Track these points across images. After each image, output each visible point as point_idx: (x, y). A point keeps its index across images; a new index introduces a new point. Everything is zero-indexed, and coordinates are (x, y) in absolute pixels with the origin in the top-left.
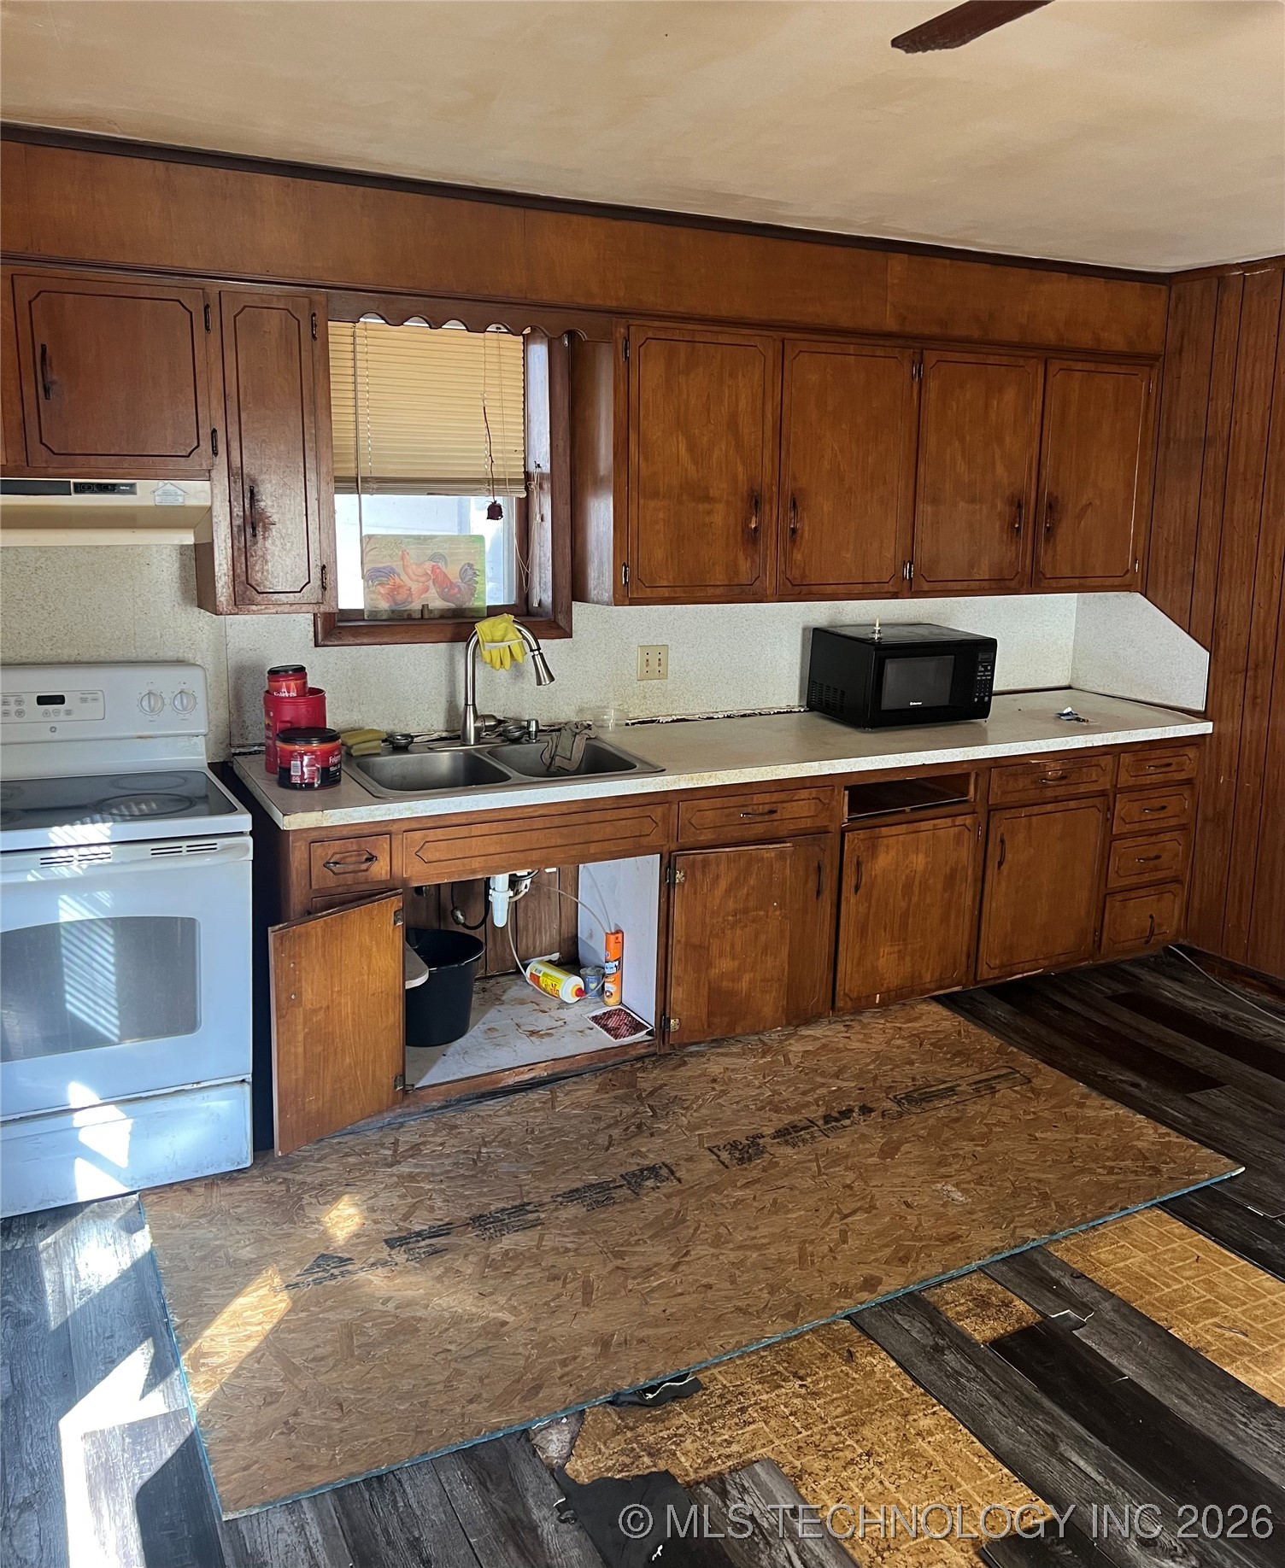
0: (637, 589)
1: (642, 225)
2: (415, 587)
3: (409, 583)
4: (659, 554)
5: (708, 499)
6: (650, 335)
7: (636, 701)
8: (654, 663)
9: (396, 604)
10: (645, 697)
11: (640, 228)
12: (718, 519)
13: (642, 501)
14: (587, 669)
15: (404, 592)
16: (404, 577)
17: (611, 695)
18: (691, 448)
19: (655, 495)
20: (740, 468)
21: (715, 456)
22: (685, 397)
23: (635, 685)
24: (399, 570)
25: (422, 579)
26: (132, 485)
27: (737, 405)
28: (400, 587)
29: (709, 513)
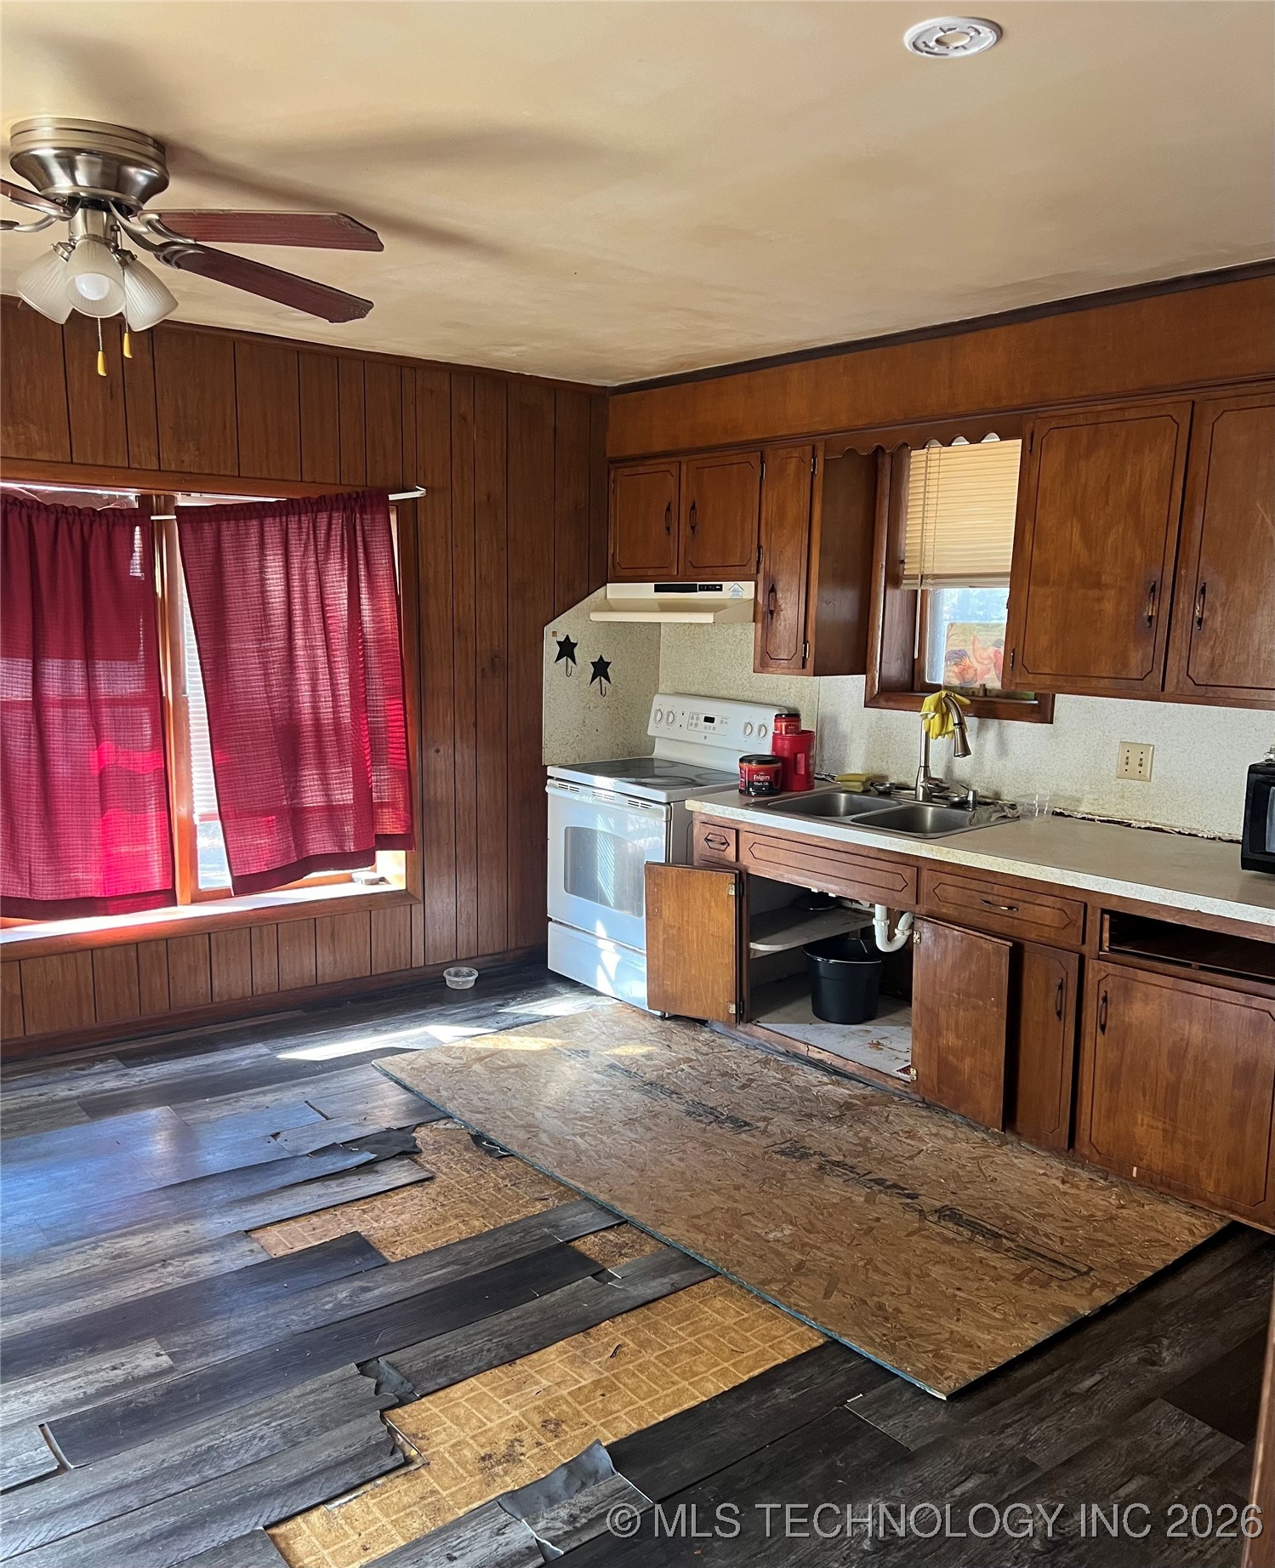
0: (1020, 673)
1: (1051, 320)
2: (979, 668)
3: (976, 664)
4: (1044, 641)
5: (1098, 585)
6: (1054, 424)
7: (1114, 800)
8: (1135, 762)
9: (965, 682)
10: (1123, 797)
11: (1049, 322)
12: (1108, 607)
13: (1032, 589)
14: (1066, 757)
15: (971, 672)
16: (973, 659)
17: (1087, 788)
18: (1085, 534)
19: (1045, 582)
20: (1138, 552)
21: (1111, 540)
22: (1083, 481)
23: (1113, 782)
24: (970, 652)
25: (986, 662)
26: (721, 586)
27: (1140, 484)
28: (969, 667)
29: (1100, 600)
